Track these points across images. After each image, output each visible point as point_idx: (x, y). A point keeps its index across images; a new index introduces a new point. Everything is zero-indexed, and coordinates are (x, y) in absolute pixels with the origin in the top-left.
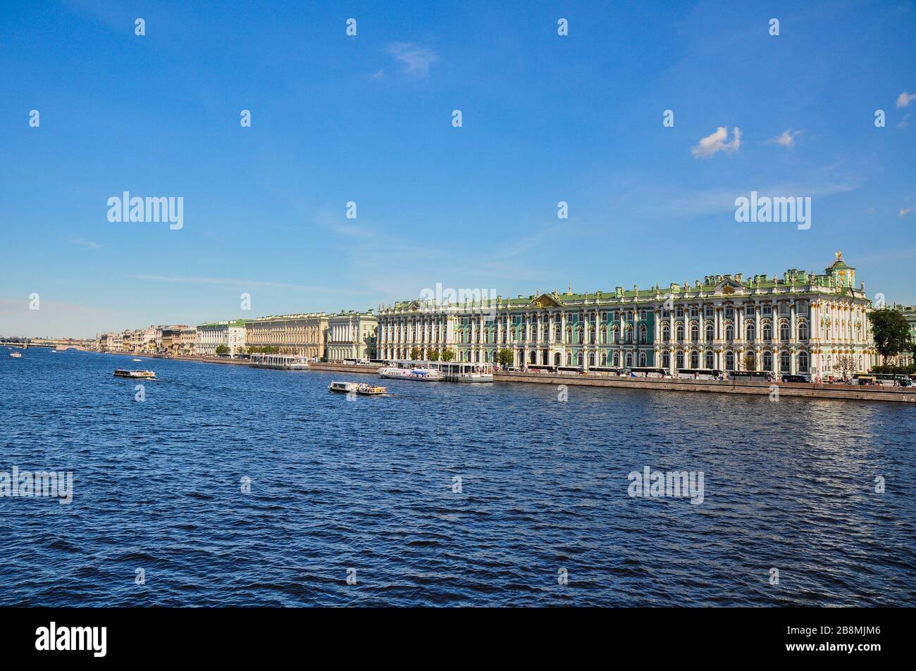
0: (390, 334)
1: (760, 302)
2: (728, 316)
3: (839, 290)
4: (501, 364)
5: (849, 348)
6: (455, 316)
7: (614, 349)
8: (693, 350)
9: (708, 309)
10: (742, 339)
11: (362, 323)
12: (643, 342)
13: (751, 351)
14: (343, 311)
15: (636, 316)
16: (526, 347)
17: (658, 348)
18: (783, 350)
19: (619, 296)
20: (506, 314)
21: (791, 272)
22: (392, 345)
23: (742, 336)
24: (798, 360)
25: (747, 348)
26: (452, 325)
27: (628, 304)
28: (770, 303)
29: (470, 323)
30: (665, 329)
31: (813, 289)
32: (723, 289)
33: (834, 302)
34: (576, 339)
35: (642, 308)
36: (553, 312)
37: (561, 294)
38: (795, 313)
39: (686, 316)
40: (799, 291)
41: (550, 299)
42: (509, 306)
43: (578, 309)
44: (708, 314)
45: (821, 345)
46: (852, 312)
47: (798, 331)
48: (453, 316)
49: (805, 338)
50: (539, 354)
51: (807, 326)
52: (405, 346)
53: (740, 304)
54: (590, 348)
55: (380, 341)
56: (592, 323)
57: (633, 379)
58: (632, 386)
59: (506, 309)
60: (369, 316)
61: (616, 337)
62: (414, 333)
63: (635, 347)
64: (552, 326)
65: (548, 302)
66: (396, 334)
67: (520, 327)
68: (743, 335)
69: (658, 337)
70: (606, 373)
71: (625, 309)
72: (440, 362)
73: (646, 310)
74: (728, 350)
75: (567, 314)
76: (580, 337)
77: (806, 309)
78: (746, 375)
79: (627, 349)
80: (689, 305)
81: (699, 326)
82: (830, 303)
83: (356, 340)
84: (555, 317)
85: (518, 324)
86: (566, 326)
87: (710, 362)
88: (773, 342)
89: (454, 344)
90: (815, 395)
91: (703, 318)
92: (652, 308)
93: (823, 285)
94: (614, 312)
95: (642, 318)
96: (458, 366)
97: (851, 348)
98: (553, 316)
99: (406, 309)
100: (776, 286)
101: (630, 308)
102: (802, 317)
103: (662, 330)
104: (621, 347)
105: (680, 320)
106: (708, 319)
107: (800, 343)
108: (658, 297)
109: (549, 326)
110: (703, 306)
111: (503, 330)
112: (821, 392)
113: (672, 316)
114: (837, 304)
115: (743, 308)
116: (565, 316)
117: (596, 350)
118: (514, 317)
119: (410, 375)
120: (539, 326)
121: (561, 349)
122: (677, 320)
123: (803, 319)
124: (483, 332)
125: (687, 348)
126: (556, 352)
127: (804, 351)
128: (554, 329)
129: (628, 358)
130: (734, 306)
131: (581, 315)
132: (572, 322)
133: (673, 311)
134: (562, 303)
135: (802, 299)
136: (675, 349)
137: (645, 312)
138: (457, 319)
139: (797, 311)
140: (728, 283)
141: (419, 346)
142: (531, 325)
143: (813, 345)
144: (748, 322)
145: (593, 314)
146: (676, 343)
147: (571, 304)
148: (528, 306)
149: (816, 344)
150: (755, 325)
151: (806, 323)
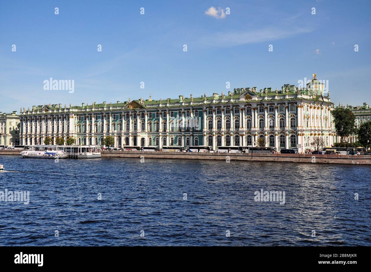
0: (29, 128)
1: (268, 105)
2: (248, 113)
3: (315, 97)
4: (106, 146)
5: (320, 132)
6: (75, 115)
7: (178, 135)
8: (227, 135)
9: (236, 109)
10: (256, 127)
11: (8, 121)
12: (196, 130)
13: (262, 134)
15: (192, 114)
16: (123, 134)
17: (205, 133)
18: (281, 134)
19: (181, 102)
20: (109, 113)
21: (286, 86)
22: (31, 135)
24: (290, 140)
25: (260, 133)
26: (73, 121)
27: (187, 106)
28: (273, 105)
29: (85, 119)
30: (210, 122)
31: (299, 96)
32: (245, 97)
33: (312, 104)
34: (154, 128)
35: (195, 109)
36: (140, 112)
37: (145, 100)
38: (288, 111)
40: (290, 97)
41: (137, 104)
42: (111, 108)
43: (155, 110)
44: (236, 112)
45: (303, 130)
46: (322, 110)
47: (290, 122)
48: (73, 115)
49: (295, 126)
50: (131, 139)
51: (296, 119)
52: (40, 135)
53: (254, 106)
54: (163, 135)
55: (22, 133)
56: (164, 119)
57: (190, 153)
58: (190, 158)
59: (109, 110)
60: (14, 116)
61: (179, 127)
62: (47, 127)
63: (191, 133)
64: (139, 121)
65: (136, 105)
66: (34, 127)
67: (118, 122)
68: (257, 125)
69: (205, 127)
71: (185, 110)
72: (65, 146)
73: (198, 110)
74: (248, 134)
76: (157, 128)
77: (294, 108)
78: (259, 150)
79: (186, 135)
80: (224, 107)
81: (230, 120)
82: (309, 105)
83: (4, 133)
84: (141, 115)
85: (117, 120)
86: (148, 121)
87: (237, 142)
88: (275, 129)
89: (75, 134)
90: (300, 161)
91: (233, 114)
92: (202, 109)
93: (305, 94)
94: (178, 111)
95: (196, 115)
96: (77, 148)
97: (322, 132)
98: (139, 115)
99: (41, 110)
100: (277, 95)
101: (188, 109)
102: (292, 113)
103: (208, 122)
104: (183, 133)
105: (219, 116)
106: (236, 116)
107: (291, 129)
108: (205, 102)
109: (137, 121)
110: (233, 107)
111: (107, 124)
112: (304, 159)
113: (222, 114)
114: (313, 106)
115: (257, 109)
116: (147, 114)
117: (167, 136)
118: (114, 115)
119: (44, 155)
120: (131, 121)
121: (145, 135)
122: (217, 116)
123: (293, 115)
124: (94, 125)
125: (223, 133)
126: (142, 137)
127: (294, 134)
128: (140, 122)
129: (187, 140)
130: (251, 107)
131: (158, 113)
132: (152, 118)
133: (215, 111)
134: (146, 106)
135: (292, 102)
136: (216, 134)
137: (197, 111)
138: (76, 117)
139: (290, 110)
140: (248, 93)
141: (50, 135)
142: (125, 121)
143: (299, 131)
144: (260, 117)
145: (165, 113)
146: (217, 130)
147: (151, 107)
148: (123, 108)
149: (301, 130)
150: (264, 118)
151: (295, 117)
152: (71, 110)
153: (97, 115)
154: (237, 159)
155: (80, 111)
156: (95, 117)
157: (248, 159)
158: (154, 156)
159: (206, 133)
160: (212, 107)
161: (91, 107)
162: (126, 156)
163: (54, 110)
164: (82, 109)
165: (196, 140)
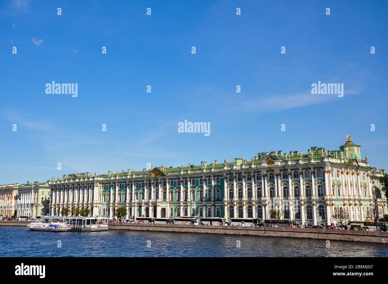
0: (58, 197)
1: (291, 170)
2: (271, 180)
3: (347, 161)
6: (100, 184)
7: (200, 205)
8: (249, 205)
9: (257, 175)
10: (280, 196)
12: (218, 200)
14: (28, 182)
15: (213, 181)
16: (143, 204)
18: (308, 204)
19: (203, 168)
20: (132, 182)
21: (313, 149)
22: (59, 205)
23: (280, 194)
24: (318, 211)
26: (98, 190)
27: (208, 173)
28: (298, 171)
30: (231, 190)
31: (326, 160)
32: (266, 161)
33: (343, 169)
35: (216, 176)
36: (161, 180)
38: (315, 177)
39: (243, 181)
40: (316, 161)
41: (159, 171)
42: (134, 176)
43: (176, 177)
44: (258, 179)
46: (359, 176)
47: (317, 190)
48: (98, 184)
49: (322, 195)
50: (151, 208)
51: (323, 187)
52: (67, 205)
53: (277, 171)
54: (185, 205)
55: (52, 202)
56: (185, 187)
59: (132, 178)
61: (200, 196)
62: (74, 196)
63: (212, 203)
64: (161, 189)
65: (158, 173)
66: (62, 197)
67: (141, 191)
69: (226, 196)
71: (206, 177)
73: (219, 177)
79: (208, 204)
81: (252, 187)
82: (340, 170)
83: (36, 203)
84: (163, 183)
85: (139, 189)
86: (169, 190)
87: (260, 214)
88: (301, 198)
89: (99, 203)
90: (320, 237)
91: (255, 182)
92: (223, 176)
93: (337, 157)
94: (199, 179)
95: (217, 183)
96: (82, 220)
97: (359, 202)
98: (161, 183)
99: (69, 180)
100: (302, 159)
101: (209, 176)
102: (319, 180)
103: (228, 191)
104: (204, 203)
105: (240, 184)
106: (258, 183)
107: (319, 198)
108: (226, 168)
109: (158, 190)
110: (254, 174)
111: (130, 193)
112: (324, 235)
113: (234, 181)
114: (346, 171)
115: (280, 175)
116: (169, 182)
117: (188, 206)
118: (137, 184)
120: (153, 189)
121: (166, 205)
122: (238, 184)
123: (320, 182)
124: (118, 194)
125: (245, 203)
126: (162, 207)
127: (322, 204)
128: (162, 191)
129: (208, 212)
130: (274, 173)
131: (179, 181)
132: (173, 186)
133: (236, 177)
134: (167, 173)
135: (318, 167)
136: (237, 204)
137: (218, 179)
138: (101, 186)
139: (316, 176)
140: (270, 157)
141: (76, 205)
142: (147, 189)
143: (327, 200)
144: (284, 184)
145: (186, 181)
146: (238, 200)
147: (172, 174)
148: (145, 176)
149: (330, 199)
150: (289, 186)
151: (322, 184)
152: (96, 179)
153: (121, 184)
154: (248, 233)
155: (105, 179)
156: (119, 186)
157: (261, 235)
158: (163, 229)
159: (227, 203)
160: (232, 174)
161: (115, 176)
162: (136, 228)
163: (80, 179)
164: (107, 178)
165: (218, 211)
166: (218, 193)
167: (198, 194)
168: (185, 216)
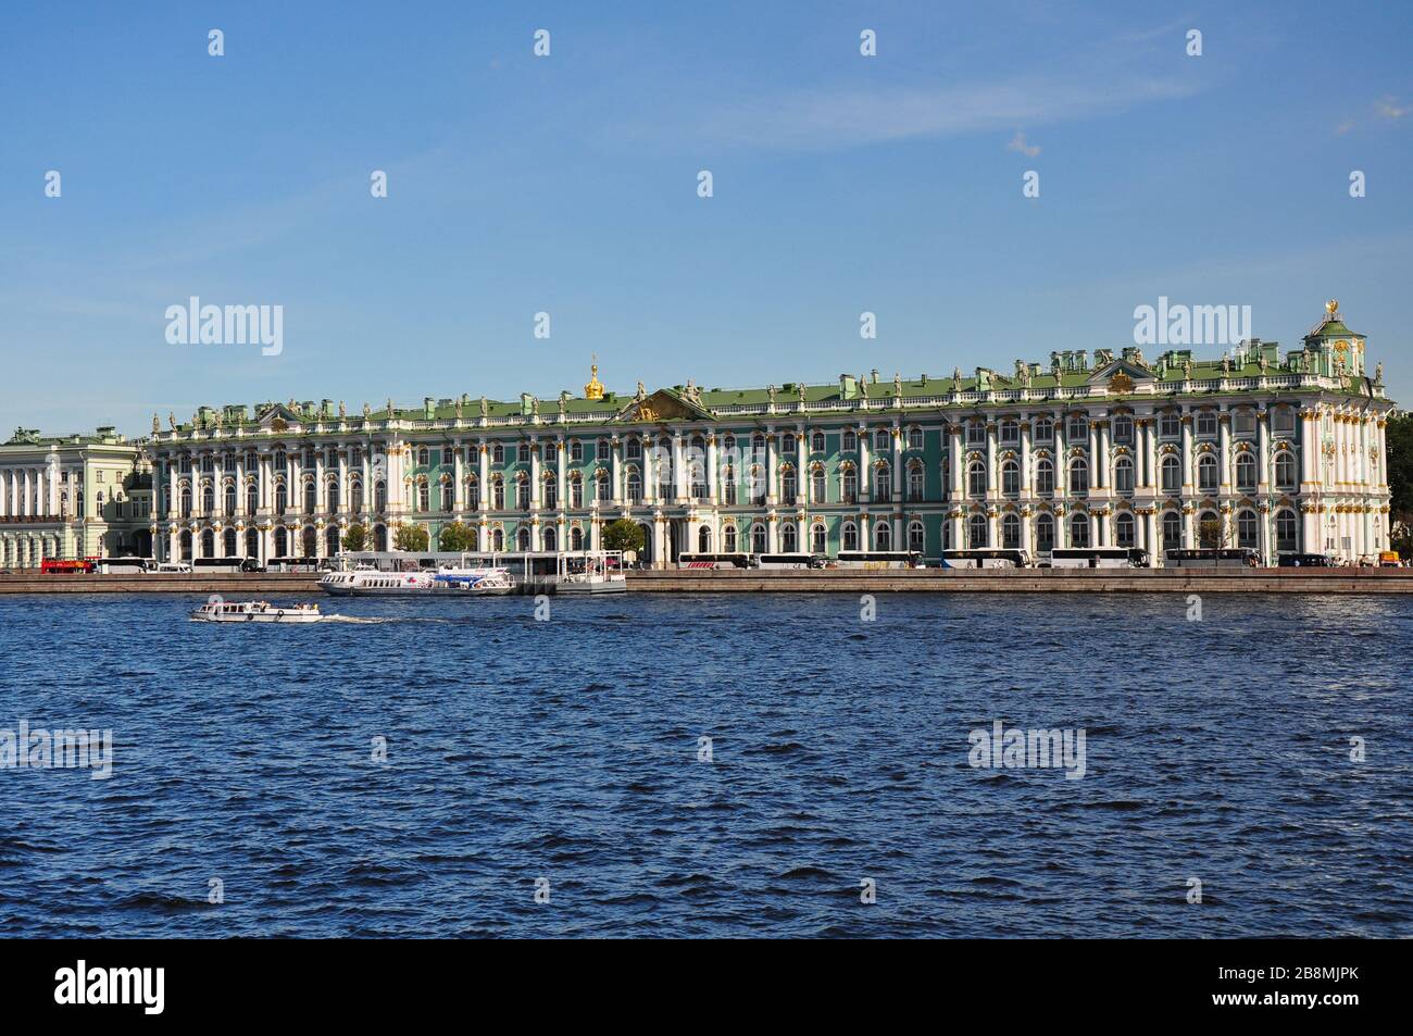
2: (1121, 438)
6: (405, 443)
7: (844, 514)
8: (1041, 512)
9: (1077, 423)
10: (1152, 487)
11: (92, 466)
12: (916, 498)
13: (1174, 510)
15: (897, 440)
17: (959, 509)
18: (1243, 508)
20: (554, 437)
23: (1152, 481)
24: (1274, 527)
26: (399, 467)
27: (879, 412)
28: (1214, 412)
30: (974, 468)
31: (1308, 382)
32: (1108, 381)
33: (1340, 407)
35: (909, 422)
36: (687, 432)
37: (707, 389)
38: (1269, 430)
39: (1025, 439)
40: (1276, 385)
41: (677, 403)
42: (562, 419)
43: (751, 423)
44: (1074, 435)
45: (1323, 495)
46: (1366, 428)
47: (1274, 468)
48: (401, 443)
49: (1290, 482)
50: (660, 530)
51: (1295, 458)
53: (1147, 413)
54: (783, 515)
55: (163, 511)
56: (787, 458)
59: (554, 425)
60: (109, 445)
61: (846, 487)
63: (897, 509)
64: (683, 465)
65: (669, 409)
67: (594, 468)
69: (959, 486)
70: (790, 566)
71: (870, 425)
73: (921, 428)
74: (1122, 511)
75: (719, 436)
79: (877, 514)
80: (1031, 415)
81: (1054, 460)
82: (1333, 411)
83: (73, 511)
84: (691, 444)
85: (587, 462)
86: (719, 465)
87: (1080, 535)
88: (1221, 490)
89: (407, 514)
91: (1064, 441)
92: (941, 423)
94: (842, 431)
95: (914, 445)
97: (1365, 501)
98: (685, 443)
99: (253, 425)
100: (1228, 376)
101: (883, 423)
102: (1283, 439)
103: (967, 470)
104: (863, 509)
105: (1013, 448)
106: (1076, 446)
107: (1279, 492)
108: (958, 399)
109: (673, 466)
110: (1063, 417)
111: (546, 476)
115: (1154, 422)
116: (717, 441)
117: (800, 518)
118: (578, 445)
119: (430, 586)
120: (646, 465)
121: (710, 517)
122: (1004, 449)
123: (1286, 444)
124: (489, 481)
125: (1028, 507)
126: (702, 524)
127: (1288, 508)
128: (685, 471)
129: (880, 535)
130: (1134, 417)
131: (760, 438)
132: (735, 455)
133: (995, 429)
134: (709, 411)
135: (1283, 402)
139: (1274, 427)
140: (1122, 368)
141: (297, 521)
142: (626, 463)
143: (1308, 496)
144: (1166, 451)
145: (791, 436)
146: (1002, 497)
147: (732, 413)
148: (617, 418)
149: (1313, 493)
150: (1182, 456)
151: (1293, 451)
152: (391, 425)
153: (501, 444)
155: (425, 427)
156: (492, 450)
159: (963, 507)
160: (985, 418)
161: (473, 416)
165: (914, 534)
166: (914, 479)
167: (838, 480)
168: (785, 551)
